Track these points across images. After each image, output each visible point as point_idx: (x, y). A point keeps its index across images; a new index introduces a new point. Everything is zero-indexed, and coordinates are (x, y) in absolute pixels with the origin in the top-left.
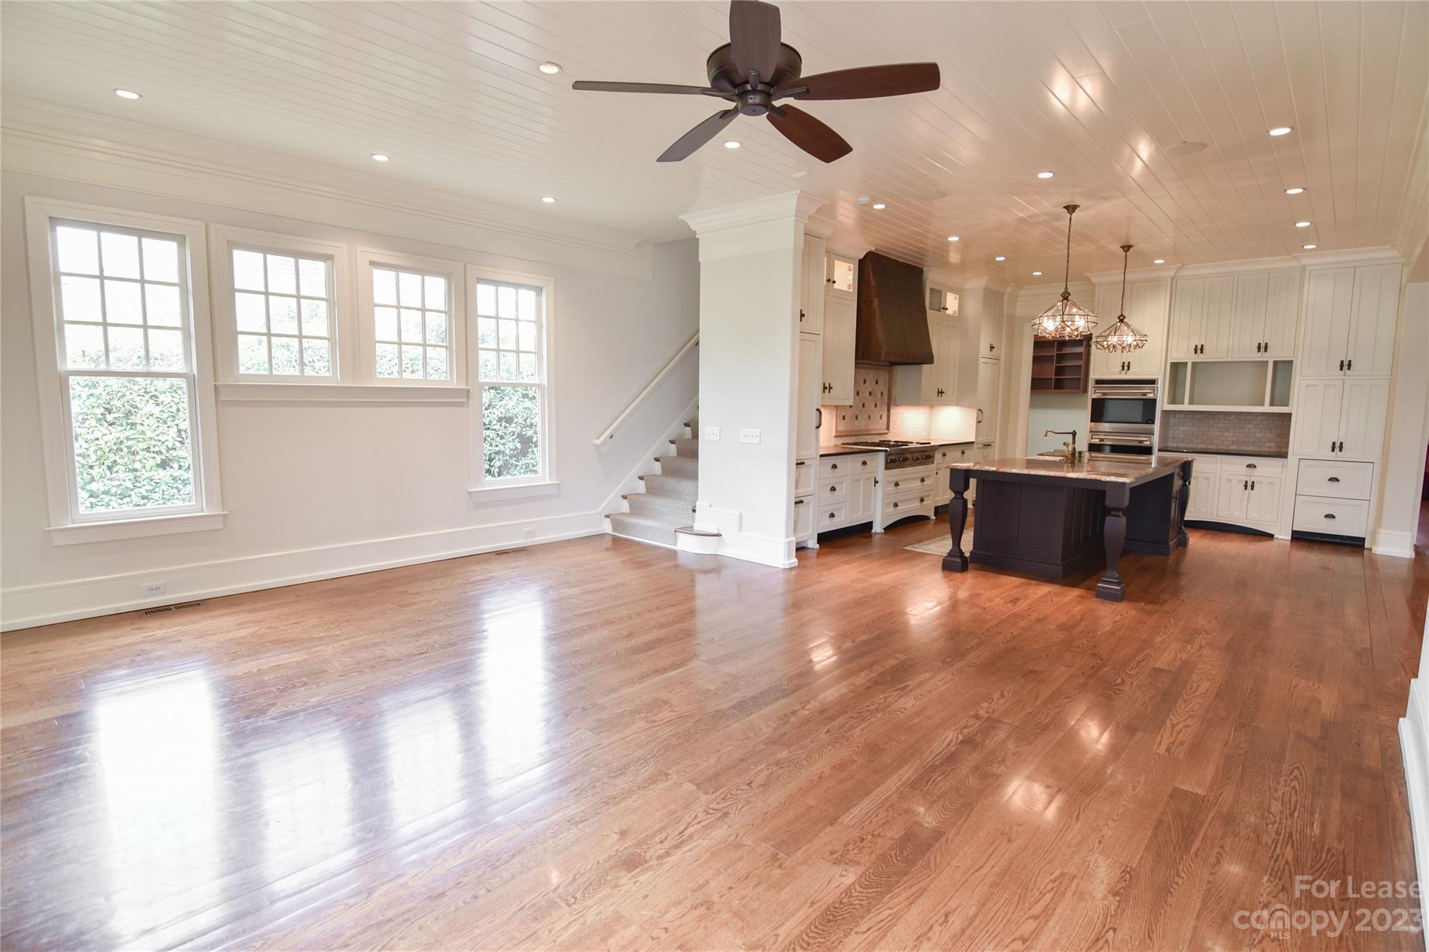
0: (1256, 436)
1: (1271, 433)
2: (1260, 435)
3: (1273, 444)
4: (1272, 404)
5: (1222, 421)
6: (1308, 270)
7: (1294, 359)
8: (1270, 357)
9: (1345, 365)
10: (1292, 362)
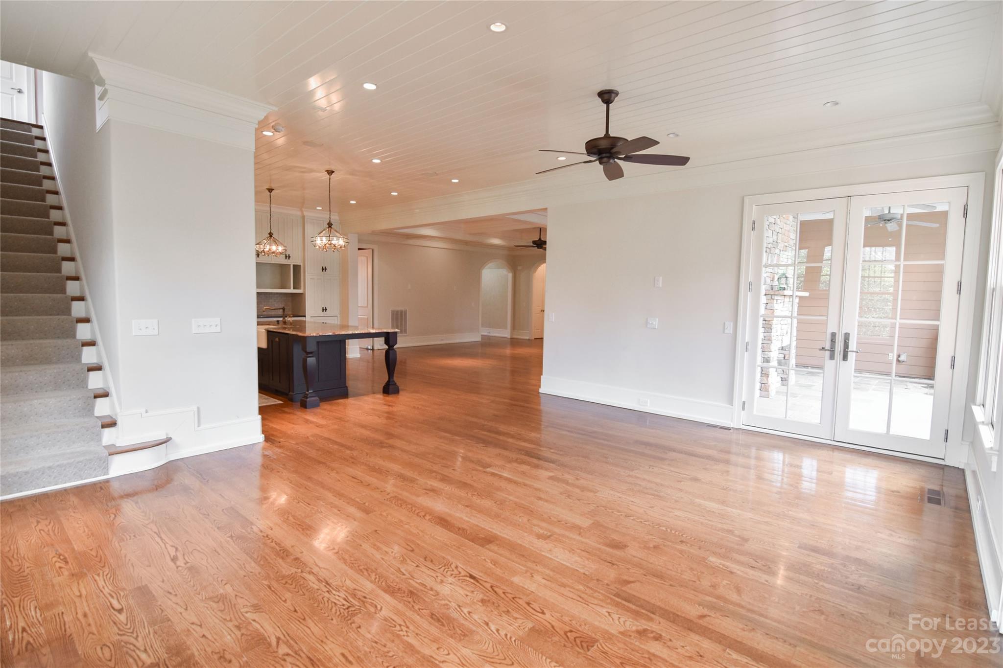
4: (294, 289)
6: (306, 218)
7: (301, 264)
8: (292, 262)
9: (324, 269)
10: (300, 266)
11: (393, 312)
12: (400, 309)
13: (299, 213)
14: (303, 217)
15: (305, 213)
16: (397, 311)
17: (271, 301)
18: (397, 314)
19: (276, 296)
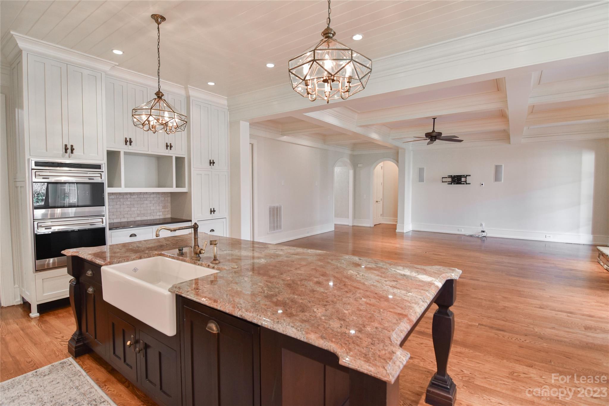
0: (151, 209)
1: (159, 206)
2: (152, 208)
3: (161, 213)
4: (177, 187)
5: (129, 199)
6: (191, 99)
7: (186, 156)
8: (174, 153)
9: (212, 163)
10: (184, 158)
11: (270, 208)
12: (276, 205)
13: (183, 92)
14: (188, 98)
15: (192, 93)
16: (274, 208)
17: (146, 202)
18: (274, 211)
19: (152, 196)
